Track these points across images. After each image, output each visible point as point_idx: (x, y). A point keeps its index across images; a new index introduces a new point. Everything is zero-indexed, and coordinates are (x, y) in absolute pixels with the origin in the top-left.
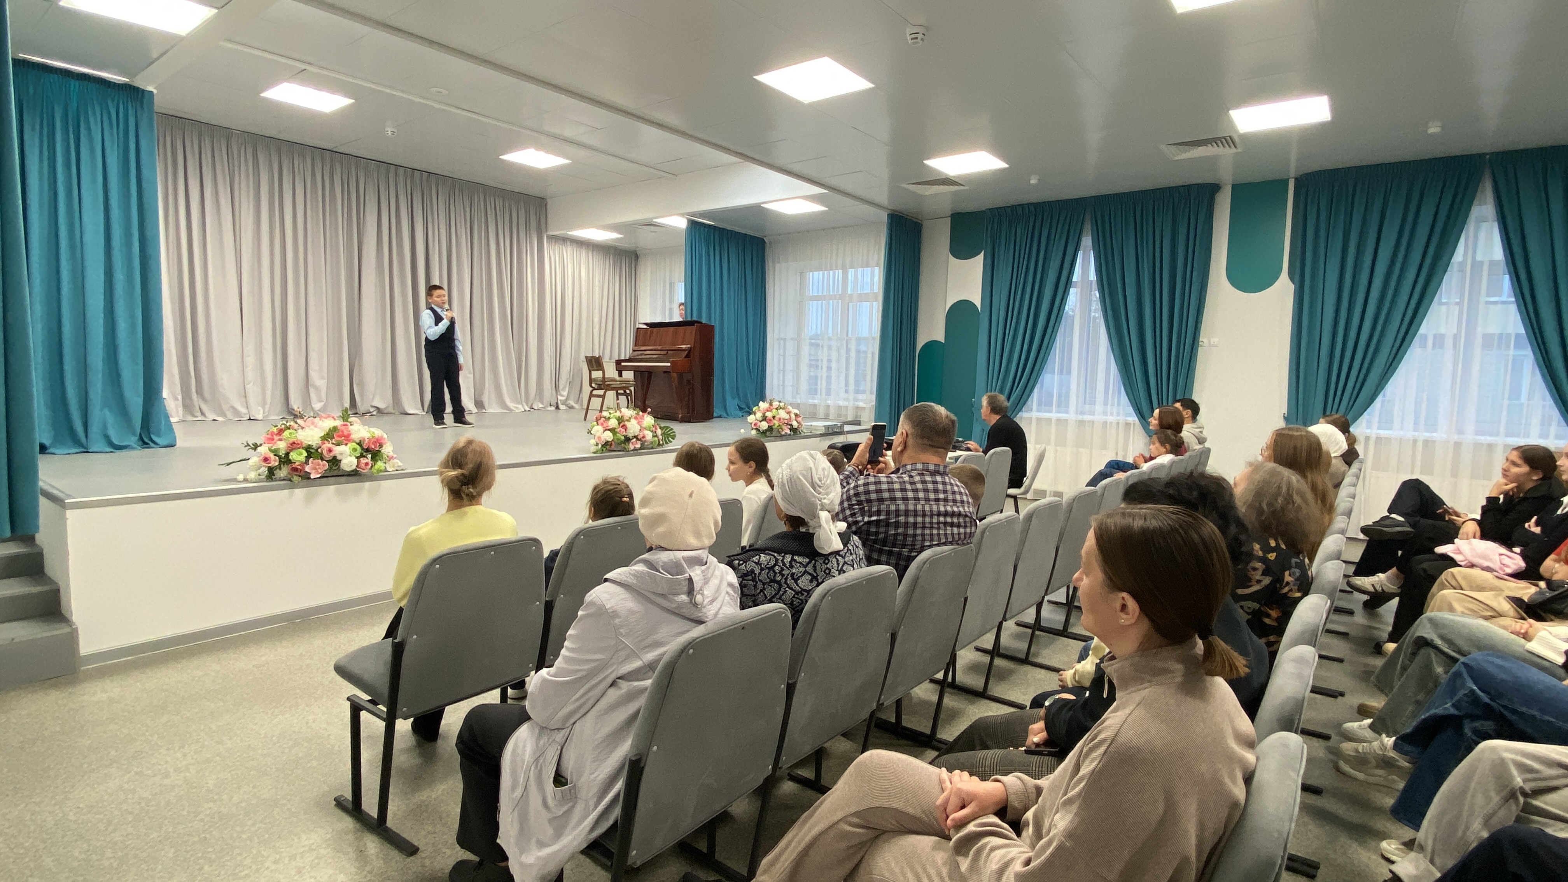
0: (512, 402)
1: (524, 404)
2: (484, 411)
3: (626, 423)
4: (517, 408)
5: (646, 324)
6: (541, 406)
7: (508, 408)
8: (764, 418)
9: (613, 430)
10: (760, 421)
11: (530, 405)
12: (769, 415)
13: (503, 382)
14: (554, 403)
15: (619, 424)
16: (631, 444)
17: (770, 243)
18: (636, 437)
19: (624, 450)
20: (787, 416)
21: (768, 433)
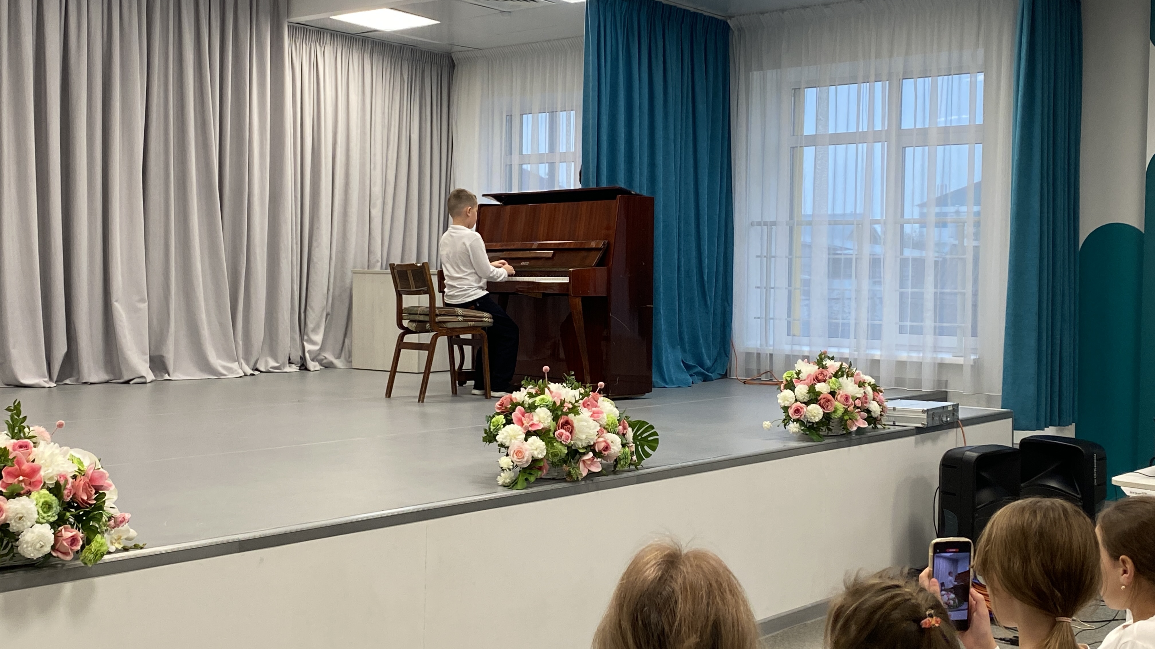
0: (219, 357)
1: (242, 361)
2: (166, 377)
3: (571, 416)
4: (229, 370)
5: (496, 197)
6: (272, 363)
7: (211, 370)
8: (814, 398)
9: (542, 434)
10: (807, 404)
11: (252, 363)
12: (820, 387)
13: (203, 317)
14: (296, 356)
15: (556, 418)
16: (581, 465)
17: (740, 30)
18: (591, 448)
19: (569, 478)
20: (859, 392)
21: (824, 431)
